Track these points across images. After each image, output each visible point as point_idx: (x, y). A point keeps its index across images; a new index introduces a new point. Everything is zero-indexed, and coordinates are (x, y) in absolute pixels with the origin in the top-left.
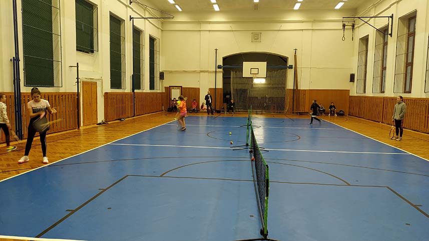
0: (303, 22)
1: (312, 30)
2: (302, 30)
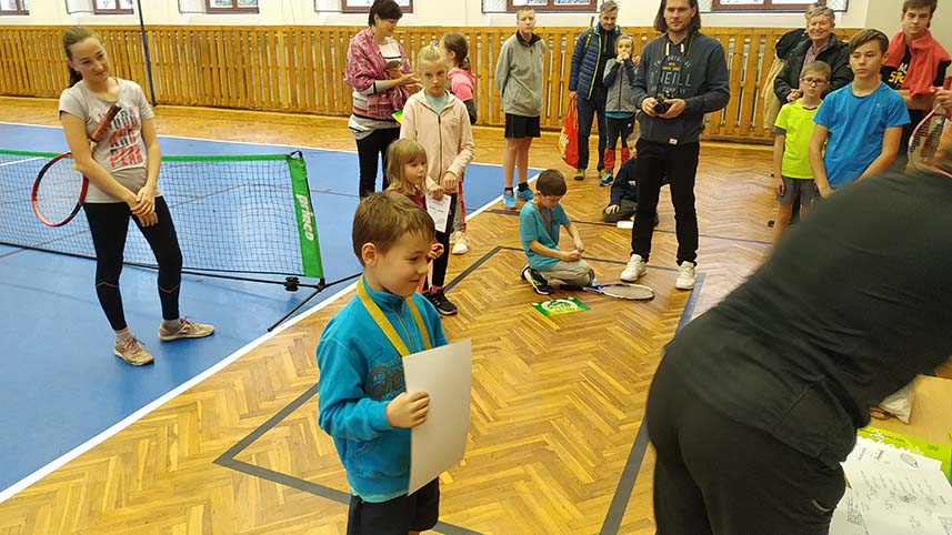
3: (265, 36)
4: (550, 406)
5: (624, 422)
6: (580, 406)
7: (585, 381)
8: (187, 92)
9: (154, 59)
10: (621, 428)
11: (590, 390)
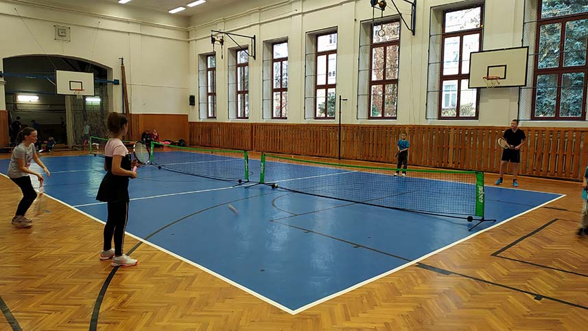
0: (128, 22)
1: (141, 34)
2: (129, 33)
3: (399, 129)
8: (356, 153)
9: (343, 138)
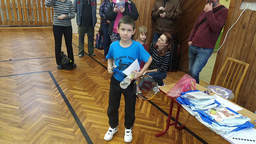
4: (45, 140)
5: (75, 132)
6: (55, 134)
7: (48, 124)
10: (76, 134)
11: (53, 126)
